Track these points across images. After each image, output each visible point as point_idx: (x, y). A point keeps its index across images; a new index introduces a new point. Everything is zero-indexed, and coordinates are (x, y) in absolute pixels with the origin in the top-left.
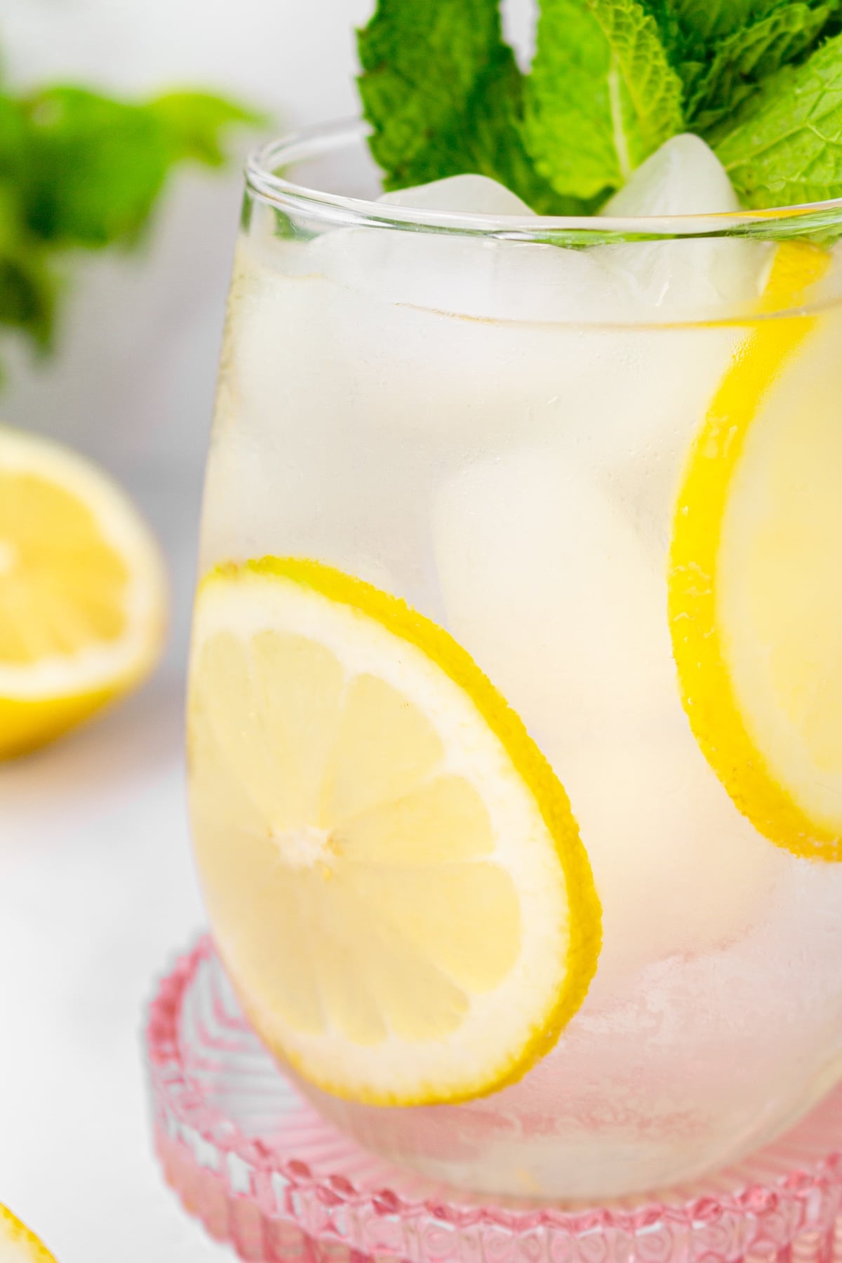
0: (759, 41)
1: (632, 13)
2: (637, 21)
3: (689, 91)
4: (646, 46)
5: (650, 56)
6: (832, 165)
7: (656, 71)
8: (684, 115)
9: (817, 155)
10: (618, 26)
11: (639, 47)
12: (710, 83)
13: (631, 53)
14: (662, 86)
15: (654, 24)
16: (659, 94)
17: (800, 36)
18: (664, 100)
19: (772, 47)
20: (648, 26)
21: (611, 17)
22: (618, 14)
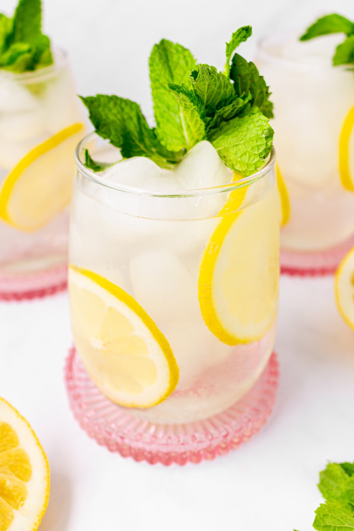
0: (228, 110)
1: (190, 105)
2: (191, 107)
3: (207, 126)
4: (194, 114)
5: (195, 116)
6: (248, 156)
7: (197, 120)
8: (205, 132)
9: (243, 153)
10: (186, 107)
11: (192, 114)
12: (213, 122)
13: (189, 115)
14: (199, 124)
15: (196, 108)
16: (198, 126)
17: (240, 108)
18: (199, 127)
19: (233, 111)
20: (194, 109)
21: (183, 105)
22: (185, 104)
